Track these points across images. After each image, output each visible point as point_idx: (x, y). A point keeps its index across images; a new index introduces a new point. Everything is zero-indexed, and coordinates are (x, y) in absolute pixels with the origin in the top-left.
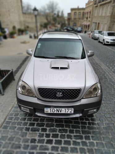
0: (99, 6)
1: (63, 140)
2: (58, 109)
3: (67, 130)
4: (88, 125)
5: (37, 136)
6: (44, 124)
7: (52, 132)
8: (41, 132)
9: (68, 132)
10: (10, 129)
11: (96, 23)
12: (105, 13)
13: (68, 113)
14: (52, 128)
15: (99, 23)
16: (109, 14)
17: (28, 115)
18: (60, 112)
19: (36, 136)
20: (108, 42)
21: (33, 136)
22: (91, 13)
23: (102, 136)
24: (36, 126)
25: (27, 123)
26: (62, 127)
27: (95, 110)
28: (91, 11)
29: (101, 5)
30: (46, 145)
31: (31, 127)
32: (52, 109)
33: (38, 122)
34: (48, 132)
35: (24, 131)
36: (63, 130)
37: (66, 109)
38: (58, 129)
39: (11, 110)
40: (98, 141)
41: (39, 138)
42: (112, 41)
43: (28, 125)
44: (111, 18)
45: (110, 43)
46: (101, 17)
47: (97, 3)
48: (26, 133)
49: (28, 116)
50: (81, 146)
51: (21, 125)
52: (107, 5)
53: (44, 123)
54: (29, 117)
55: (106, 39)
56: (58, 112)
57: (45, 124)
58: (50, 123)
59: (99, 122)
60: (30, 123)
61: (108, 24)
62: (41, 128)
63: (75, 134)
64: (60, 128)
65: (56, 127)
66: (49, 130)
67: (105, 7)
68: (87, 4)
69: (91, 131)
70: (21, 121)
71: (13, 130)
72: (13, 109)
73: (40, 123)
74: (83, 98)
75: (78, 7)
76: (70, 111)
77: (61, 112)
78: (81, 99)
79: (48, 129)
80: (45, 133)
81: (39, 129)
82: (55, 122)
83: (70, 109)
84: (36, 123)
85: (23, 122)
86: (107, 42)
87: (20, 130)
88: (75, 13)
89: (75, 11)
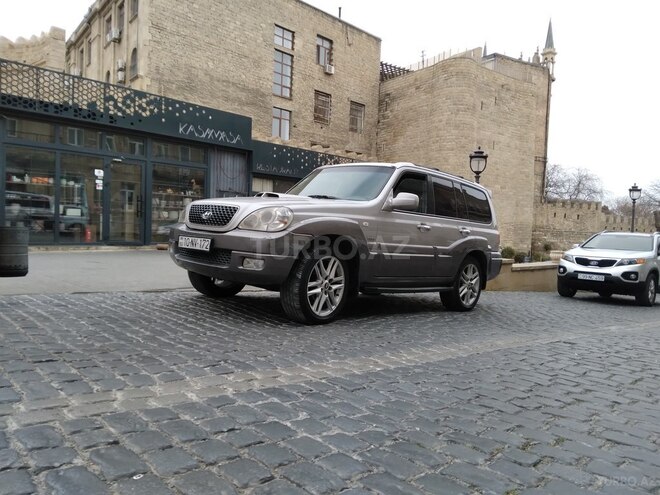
18: (194, 248)
32: (186, 238)
37: (203, 240)
74: (238, 228)
78: (233, 229)
83: (207, 240)
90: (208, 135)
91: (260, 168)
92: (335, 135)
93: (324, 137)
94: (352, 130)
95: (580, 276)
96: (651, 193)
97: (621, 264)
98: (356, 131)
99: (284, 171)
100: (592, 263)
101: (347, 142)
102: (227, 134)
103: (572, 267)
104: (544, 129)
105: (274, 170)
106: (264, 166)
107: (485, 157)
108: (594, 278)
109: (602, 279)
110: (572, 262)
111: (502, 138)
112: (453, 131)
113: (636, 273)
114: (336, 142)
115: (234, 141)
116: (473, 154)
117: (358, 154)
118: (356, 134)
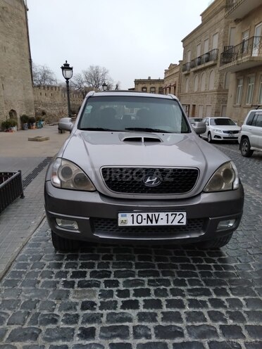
0: (192, 74)
1: (163, 299)
2: (150, 214)
3: (168, 280)
4: (214, 271)
5: (97, 296)
6: (110, 272)
7: (131, 286)
8: (106, 287)
9: (172, 285)
10: (22, 285)
11: (189, 105)
12: (206, 85)
13: (174, 224)
14: (131, 278)
15: (194, 106)
16: (213, 87)
17: (66, 258)
19: (95, 296)
20: (219, 137)
21: (85, 297)
22: (177, 86)
23: (253, 288)
24: (91, 277)
25: (67, 272)
26: (154, 276)
27: (231, 225)
28: (177, 84)
29: (195, 72)
30: (122, 311)
31: (77, 280)
32: (135, 215)
33: (92, 270)
34: (121, 288)
35: (61, 287)
36: (158, 280)
38: (146, 279)
39: (21, 250)
40: (247, 297)
41: (102, 300)
42: (227, 135)
43: (69, 277)
44: (218, 94)
45: (222, 139)
46: (198, 93)
47: (188, 68)
48: (68, 292)
49: (66, 260)
50: (211, 308)
51: (51, 277)
52: (208, 71)
53: (108, 270)
54: (69, 261)
55: (214, 130)
56: (150, 224)
57: (113, 273)
58: (124, 269)
59: (239, 263)
60: (73, 272)
61: (214, 105)
62: (102, 280)
63: (189, 287)
64: (151, 278)
65: (139, 276)
66: (124, 282)
67: (205, 74)
68: (166, 72)
69: (226, 279)
70: (50, 270)
71: (32, 288)
72: (26, 248)
73: (98, 270)
74: (203, 192)
75: (149, 77)
76: (178, 218)
77: (157, 221)
78: (200, 194)
79: (121, 280)
80: (114, 289)
81: (100, 282)
82: (136, 268)
83: (178, 213)
84: (89, 271)
85: (56, 271)
86: (215, 136)
87: (50, 287)
88: (143, 88)
89: (144, 86)
111: (9, 45)
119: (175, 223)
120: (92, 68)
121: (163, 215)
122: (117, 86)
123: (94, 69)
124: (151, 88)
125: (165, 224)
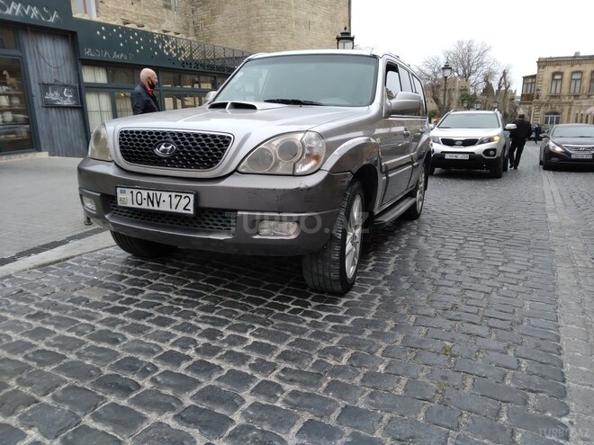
1: (157, 315)
2: (151, 193)
3: (197, 304)
4: (284, 312)
5: (101, 296)
7: (149, 298)
8: (123, 293)
9: (197, 308)
13: (178, 210)
14: (161, 293)
17: (128, 262)
18: (156, 208)
21: (89, 294)
23: (296, 337)
25: (108, 274)
26: (190, 296)
31: (107, 281)
32: (135, 191)
33: (136, 277)
34: (137, 297)
36: (186, 301)
37: (173, 194)
38: (176, 297)
41: (99, 300)
43: (104, 278)
51: (88, 274)
56: (151, 207)
57: (153, 285)
62: (131, 287)
64: (185, 298)
65: (175, 293)
73: (141, 279)
74: (237, 172)
76: (184, 202)
77: (158, 204)
78: (230, 175)
79: (148, 292)
81: (126, 288)
83: (184, 195)
84: (131, 277)
88: (554, 74)
89: (557, 69)
90: (14, 11)
91: (88, 53)
92: (150, 13)
93: (137, 15)
94: (166, 6)
95: (447, 156)
96: (423, 68)
97: (482, 142)
98: (170, 8)
99: (117, 57)
100: (457, 143)
101: (162, 21)
102: (40, 9)
103: (438, 148)
104: (347, 9)
105: (106, 55)
106: (93, 51)
107: (352, 39)
108: (460, 157)
109: (466, 157)
110: (438, 142)
111: (316, 18)
112: (272, 10)
113: (494, 150)
114: (150, 21)
115: (52, 20)
116: (340, 36)
117: (176, 34)
118: (171, 12)
119: (180, 210)
120: (461, 44)
121: (165, 196)
122: (504, 73)
123: (464, 46)
124: (573, 73)
125: (168, 209)
